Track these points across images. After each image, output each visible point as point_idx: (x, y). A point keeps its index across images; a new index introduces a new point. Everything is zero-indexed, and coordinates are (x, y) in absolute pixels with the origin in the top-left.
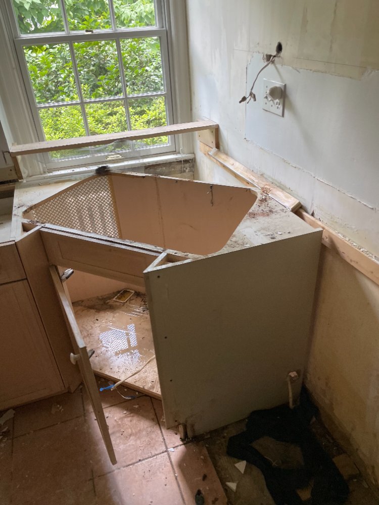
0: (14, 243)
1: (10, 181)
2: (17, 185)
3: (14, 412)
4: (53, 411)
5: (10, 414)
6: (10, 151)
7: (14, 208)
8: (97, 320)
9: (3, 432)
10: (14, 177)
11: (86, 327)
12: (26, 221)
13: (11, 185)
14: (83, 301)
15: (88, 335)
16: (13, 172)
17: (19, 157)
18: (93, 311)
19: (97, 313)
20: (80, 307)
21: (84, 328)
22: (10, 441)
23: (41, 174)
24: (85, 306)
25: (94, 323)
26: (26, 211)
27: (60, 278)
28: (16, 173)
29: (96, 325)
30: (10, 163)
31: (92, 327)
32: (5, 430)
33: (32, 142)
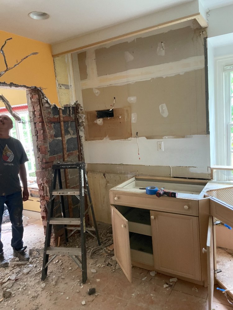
0: (198, 200)
1: (207, 179)
2: (210, 181)
3: (177, 280)
4: (193, 289)
5: (175, 280)
6: (211, 167)
7: (204, 189)
8: (230, 260)
9: (170, 285)
10: (210, 178)
11: (223, 261)
12: (206, 194)
13: (207, 181)
14: (227, 249)
15: (223, 265)
16: (210, 176)
17: (214, 170)
18: (230, 256)
19: (231, 257)
20: (223, 251)
21: (222, 261)
22: (171, 290)
23: (225, 181)
24: (227, 252)
25: (228, 261)
26: (208, 191)
27: (213, 223)
28: (211, 177)
29: (229, 262)
30: (210, 172)
31: (226, 262)
32: (171, 284)
33: (224, 165)
